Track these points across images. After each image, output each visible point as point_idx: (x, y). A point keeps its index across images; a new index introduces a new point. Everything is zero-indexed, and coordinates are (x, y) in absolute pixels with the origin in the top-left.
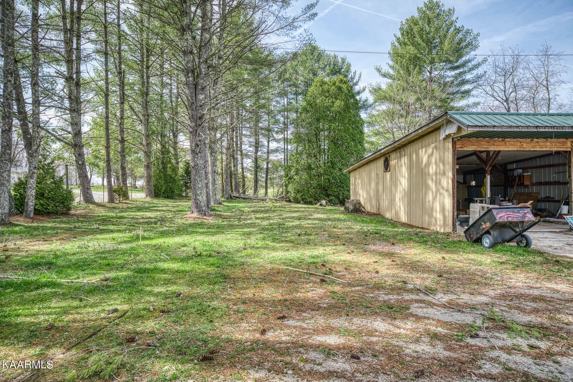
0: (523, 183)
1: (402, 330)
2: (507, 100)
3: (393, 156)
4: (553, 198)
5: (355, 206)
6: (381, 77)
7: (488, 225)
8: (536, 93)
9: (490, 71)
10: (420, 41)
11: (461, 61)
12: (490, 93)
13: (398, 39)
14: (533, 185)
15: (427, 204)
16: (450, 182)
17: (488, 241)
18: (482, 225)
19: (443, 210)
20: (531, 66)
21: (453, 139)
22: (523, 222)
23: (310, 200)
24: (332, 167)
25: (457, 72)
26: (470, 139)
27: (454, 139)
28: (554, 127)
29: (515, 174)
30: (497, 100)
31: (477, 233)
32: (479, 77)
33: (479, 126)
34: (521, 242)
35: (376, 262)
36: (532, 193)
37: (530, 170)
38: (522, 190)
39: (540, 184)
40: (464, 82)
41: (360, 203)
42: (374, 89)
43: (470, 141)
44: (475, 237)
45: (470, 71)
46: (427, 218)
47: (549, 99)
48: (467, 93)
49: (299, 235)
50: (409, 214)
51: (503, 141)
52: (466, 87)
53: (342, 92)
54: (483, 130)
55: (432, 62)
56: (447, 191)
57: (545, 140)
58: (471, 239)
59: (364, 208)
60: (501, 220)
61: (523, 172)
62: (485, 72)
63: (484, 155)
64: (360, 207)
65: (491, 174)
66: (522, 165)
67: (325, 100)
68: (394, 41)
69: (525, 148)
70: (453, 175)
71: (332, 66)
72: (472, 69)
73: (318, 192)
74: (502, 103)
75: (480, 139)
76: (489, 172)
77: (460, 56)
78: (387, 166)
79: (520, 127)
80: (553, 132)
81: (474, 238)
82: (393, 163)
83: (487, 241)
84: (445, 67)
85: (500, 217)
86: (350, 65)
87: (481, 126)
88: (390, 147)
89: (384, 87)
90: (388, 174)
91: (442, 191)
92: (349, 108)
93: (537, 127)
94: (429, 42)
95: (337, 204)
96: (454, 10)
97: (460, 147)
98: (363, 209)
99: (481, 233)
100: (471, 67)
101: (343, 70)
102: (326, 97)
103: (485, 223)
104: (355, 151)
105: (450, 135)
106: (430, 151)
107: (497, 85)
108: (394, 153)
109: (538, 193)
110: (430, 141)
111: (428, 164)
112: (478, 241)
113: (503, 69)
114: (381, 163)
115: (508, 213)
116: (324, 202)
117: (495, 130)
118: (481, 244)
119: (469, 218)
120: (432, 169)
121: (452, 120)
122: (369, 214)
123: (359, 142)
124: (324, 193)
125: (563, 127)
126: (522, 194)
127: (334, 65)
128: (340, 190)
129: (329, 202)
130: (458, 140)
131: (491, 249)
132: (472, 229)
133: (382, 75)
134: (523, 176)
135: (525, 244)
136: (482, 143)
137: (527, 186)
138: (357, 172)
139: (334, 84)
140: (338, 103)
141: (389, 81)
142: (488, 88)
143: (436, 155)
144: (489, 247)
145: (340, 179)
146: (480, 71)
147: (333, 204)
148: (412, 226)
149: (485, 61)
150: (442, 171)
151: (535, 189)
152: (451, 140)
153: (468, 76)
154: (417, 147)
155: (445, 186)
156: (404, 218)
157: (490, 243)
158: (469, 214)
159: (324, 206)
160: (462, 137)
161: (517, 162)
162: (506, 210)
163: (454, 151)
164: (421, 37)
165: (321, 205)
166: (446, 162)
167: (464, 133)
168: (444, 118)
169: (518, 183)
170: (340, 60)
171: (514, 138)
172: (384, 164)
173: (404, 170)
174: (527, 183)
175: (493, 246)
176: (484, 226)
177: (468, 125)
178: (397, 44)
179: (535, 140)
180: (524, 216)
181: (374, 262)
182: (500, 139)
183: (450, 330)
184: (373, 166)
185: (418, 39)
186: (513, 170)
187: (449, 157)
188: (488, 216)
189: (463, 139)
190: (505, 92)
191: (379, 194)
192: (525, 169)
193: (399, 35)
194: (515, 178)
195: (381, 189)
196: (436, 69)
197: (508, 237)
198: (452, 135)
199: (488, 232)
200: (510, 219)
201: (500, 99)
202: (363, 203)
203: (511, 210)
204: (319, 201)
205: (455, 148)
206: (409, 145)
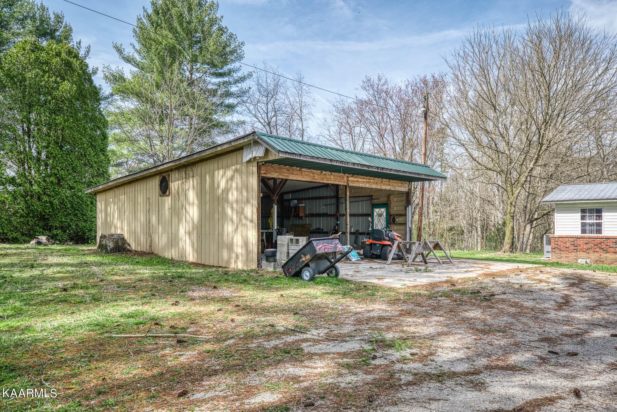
0: (299, 214)
1: (319, 369)
2: (269, 124)
3: (174, 175)
4: (323, 229)
5: (117, 242)
6: (122, 61)
7: (308, 257)
8: (291, 122)
9: (254, 88)
10: (179, 29)
11: (226, 69)
12: (254, 112)
13: (149, 16)
14: (306, 216)
15: (225, 238)
16: (255, 210)
17: (308, 274)
18: (301, 258)
19: (246, 244)
20: (289, 93)
21: (258, 162)
22: (335, 253)
23: (15, 235)
24: (58, 183)
25: (220, 80)
26: (274, 165)
27: (260, 164)
28: (342, 162)
29: (292, 205)
30: (260, 121)
31: (296, 267)
32: (243, 93)
33: (289, 153)
34: (331, 272)
35: (220, 310)
36: (305, 225)
37: (304, 201)
38: (298, 222)
39: (312, 215)
40: (228, 94)
41: (123, 239)
42: (113, 76)
43: (273, 167)
44: (293, 271)
45: (236, 83)
46: (225, 255)
47: (303, 130)
48: (231, 108)
49: (65, 290)
50: (199, 250)
51: (300, 170)
52: (231, 101)
53: (74, 71)
54: (292, 157)
55: (194, 60)
56: (252, 221)
57: (330, 173)
58: (289, 274)
59: (129, 245)
60: (320, 252)
61: (298, 203)
62: (250, 88)
63: (271, 182)
64: (124, 244)
65: (278, 204)
66: (297, 195)
67: (43, 76)
68: (142, 16)
69: (317, 179)
70: (258, 204)
71: (38, 23)
72: (236, 82)
73: (30, 223)
74: (265, 126)
75: (282, 166)
76: (276, 202)
77: (225, 63)
78: (164, 189)
79: (320, 159)
80: (341, 166)
81: (293, 273)
82: (174, 185)
83: (306, 275)
84: (208, 71)
85: (320, 249)
86: (71, 30)
87: (291, 153)
88: (172, 164)
89: (128, 76)
90: (168, 201)
91: (244, 221)
92: (84, 97)
93: (331, 160)
94: (189, 33)
95: (66, 241)
96: (218, 5)
97: (265, 173)
98: (128, 247)
99: (301, 267)
100: (236, 78)
101: (58, 33)
102: (45, 72)
103: (305, 256)
104: (96, 162)
105: (255, 158)
106: (229, 173)
107: (260, 105)
108: (177, 171)
109: (310, 225)
110: (229, 162)
111: (227, 191)
112: (298, 275)
113: (266, 90)
114: (155, 183)
115: (325, 244)
116: (43, 239)
117: (301, 158)
118: (301, 278)
119: (276, 252)
120: (233, 196)
121: (260, 142)
122: (137, 253)
123: (101, 150)
124: (41, 224)
125: (348, 163)
126: (296, 226)
127: (42, 21)
128: (71, 220)
129: (52, 238)
130: (263, 164)
131: (312, 282)
132: (290, 263)
133: (124, 58)
134: (299, 207)
135: (334, 274)
136: (284, 170)
137: (301, 218)
138: (110, 194)
139: (58, 54)
140: (66, 85)
141: (135, 69)
142: (252, 107)
143: (238, 180)
144: (310, 280)
145: (71, 202)
146: (244, 85)
147: (60, 241)
148: (204, 266)
149: (250, 75)
150: (245, 199)
151: (308, 221)
152: (255, 164)
153: (234, 89)
154: (212, 168)
155: (249, 215)
156: (191, 257)
157: (310, 276)
158: (276, 248)
159: (45, 245)
160: (266, 162)
161: (292, 192)
162: (323, 241)
163: (258, 177)
164: (181, 25)
165: (39, 243)
166: (250, 189)
167: (271, 158)
168: (251, 137)
169: (294, 214)
170: (52, 16)
171: (309, 169)
172: (161, 185)
173: (192, 195)
174: (301, 214)
175: (312, 279)
176: (304, 259)
177: (280, 151)
178: (145, 21)
179: (324, 172)
180: (336, 247)
181: (218, 310)
182: (298, 168)
183: (354, 358)
184: (140, 187)
185: (176, 24)
186: (289, 200)
187: (254, 182)
188: (308, 248)
189: (267, 164)
190: (267, 114)
191: (151, 225)
192: (300, 200)
193: (150, 11)
194: (291, 209)
195: (154, 219)
196: (198, 70)
197: (322, 268)
198: (258, 158)
199: (307, 265)
200: (326, 250)
201: (262, 121)
202: (126, 238)
203: (325, 241)
204: (32, 237)
205: (260, 173)
206: (200, 164)
